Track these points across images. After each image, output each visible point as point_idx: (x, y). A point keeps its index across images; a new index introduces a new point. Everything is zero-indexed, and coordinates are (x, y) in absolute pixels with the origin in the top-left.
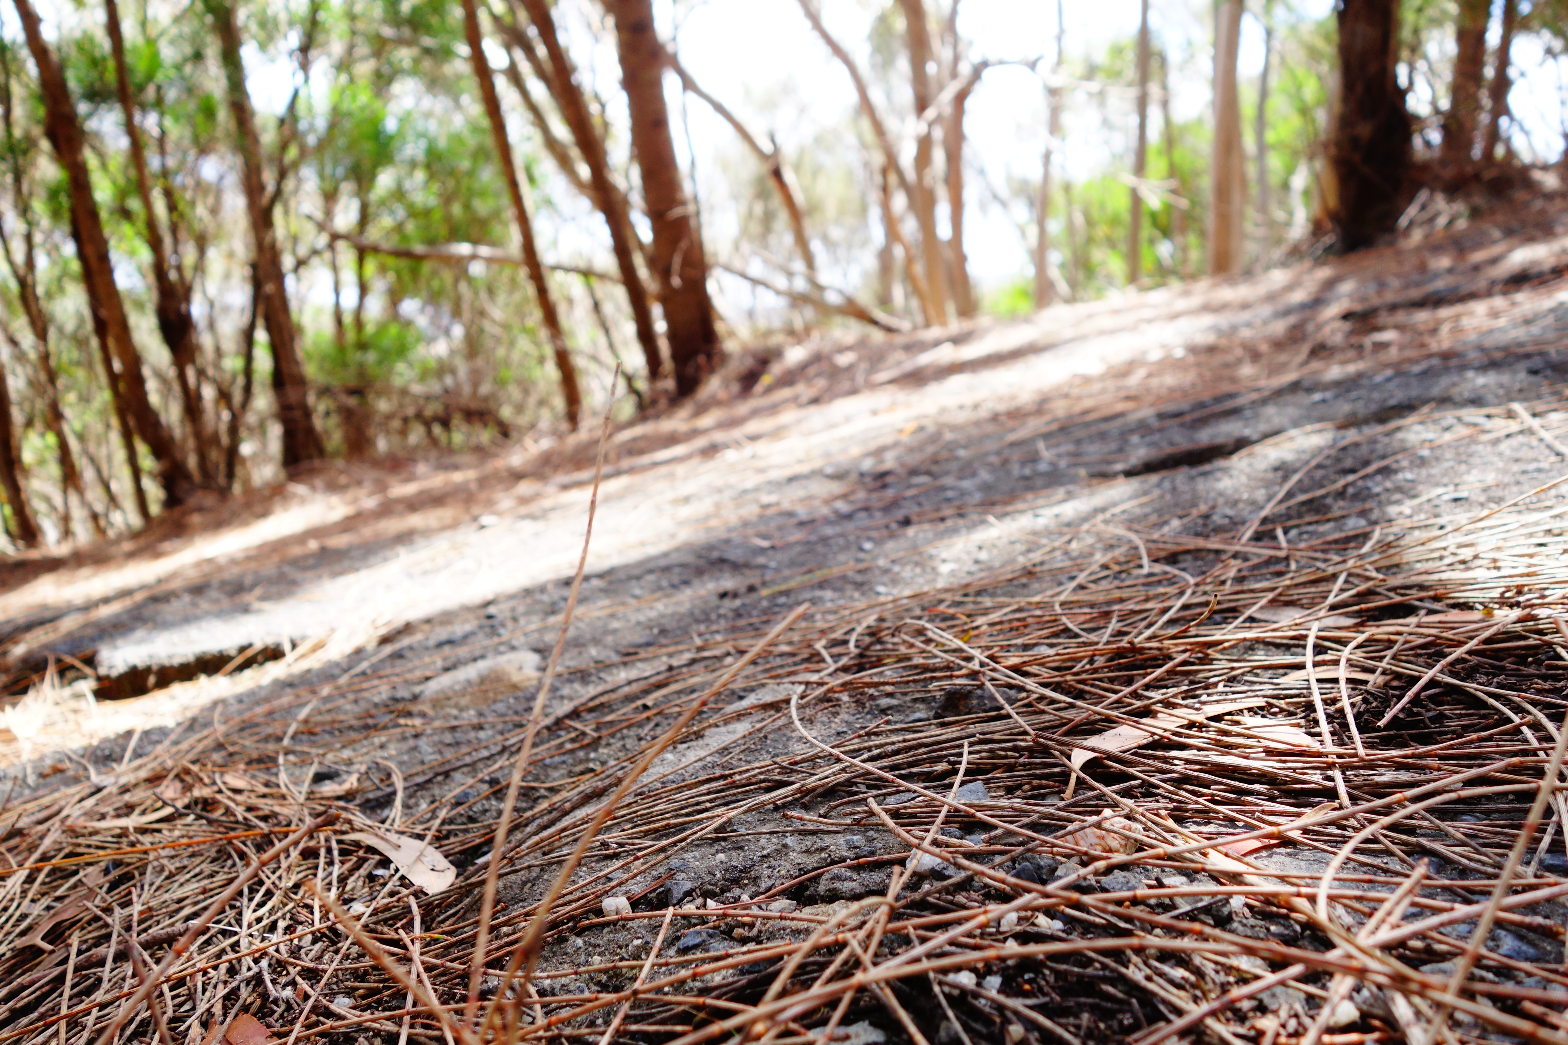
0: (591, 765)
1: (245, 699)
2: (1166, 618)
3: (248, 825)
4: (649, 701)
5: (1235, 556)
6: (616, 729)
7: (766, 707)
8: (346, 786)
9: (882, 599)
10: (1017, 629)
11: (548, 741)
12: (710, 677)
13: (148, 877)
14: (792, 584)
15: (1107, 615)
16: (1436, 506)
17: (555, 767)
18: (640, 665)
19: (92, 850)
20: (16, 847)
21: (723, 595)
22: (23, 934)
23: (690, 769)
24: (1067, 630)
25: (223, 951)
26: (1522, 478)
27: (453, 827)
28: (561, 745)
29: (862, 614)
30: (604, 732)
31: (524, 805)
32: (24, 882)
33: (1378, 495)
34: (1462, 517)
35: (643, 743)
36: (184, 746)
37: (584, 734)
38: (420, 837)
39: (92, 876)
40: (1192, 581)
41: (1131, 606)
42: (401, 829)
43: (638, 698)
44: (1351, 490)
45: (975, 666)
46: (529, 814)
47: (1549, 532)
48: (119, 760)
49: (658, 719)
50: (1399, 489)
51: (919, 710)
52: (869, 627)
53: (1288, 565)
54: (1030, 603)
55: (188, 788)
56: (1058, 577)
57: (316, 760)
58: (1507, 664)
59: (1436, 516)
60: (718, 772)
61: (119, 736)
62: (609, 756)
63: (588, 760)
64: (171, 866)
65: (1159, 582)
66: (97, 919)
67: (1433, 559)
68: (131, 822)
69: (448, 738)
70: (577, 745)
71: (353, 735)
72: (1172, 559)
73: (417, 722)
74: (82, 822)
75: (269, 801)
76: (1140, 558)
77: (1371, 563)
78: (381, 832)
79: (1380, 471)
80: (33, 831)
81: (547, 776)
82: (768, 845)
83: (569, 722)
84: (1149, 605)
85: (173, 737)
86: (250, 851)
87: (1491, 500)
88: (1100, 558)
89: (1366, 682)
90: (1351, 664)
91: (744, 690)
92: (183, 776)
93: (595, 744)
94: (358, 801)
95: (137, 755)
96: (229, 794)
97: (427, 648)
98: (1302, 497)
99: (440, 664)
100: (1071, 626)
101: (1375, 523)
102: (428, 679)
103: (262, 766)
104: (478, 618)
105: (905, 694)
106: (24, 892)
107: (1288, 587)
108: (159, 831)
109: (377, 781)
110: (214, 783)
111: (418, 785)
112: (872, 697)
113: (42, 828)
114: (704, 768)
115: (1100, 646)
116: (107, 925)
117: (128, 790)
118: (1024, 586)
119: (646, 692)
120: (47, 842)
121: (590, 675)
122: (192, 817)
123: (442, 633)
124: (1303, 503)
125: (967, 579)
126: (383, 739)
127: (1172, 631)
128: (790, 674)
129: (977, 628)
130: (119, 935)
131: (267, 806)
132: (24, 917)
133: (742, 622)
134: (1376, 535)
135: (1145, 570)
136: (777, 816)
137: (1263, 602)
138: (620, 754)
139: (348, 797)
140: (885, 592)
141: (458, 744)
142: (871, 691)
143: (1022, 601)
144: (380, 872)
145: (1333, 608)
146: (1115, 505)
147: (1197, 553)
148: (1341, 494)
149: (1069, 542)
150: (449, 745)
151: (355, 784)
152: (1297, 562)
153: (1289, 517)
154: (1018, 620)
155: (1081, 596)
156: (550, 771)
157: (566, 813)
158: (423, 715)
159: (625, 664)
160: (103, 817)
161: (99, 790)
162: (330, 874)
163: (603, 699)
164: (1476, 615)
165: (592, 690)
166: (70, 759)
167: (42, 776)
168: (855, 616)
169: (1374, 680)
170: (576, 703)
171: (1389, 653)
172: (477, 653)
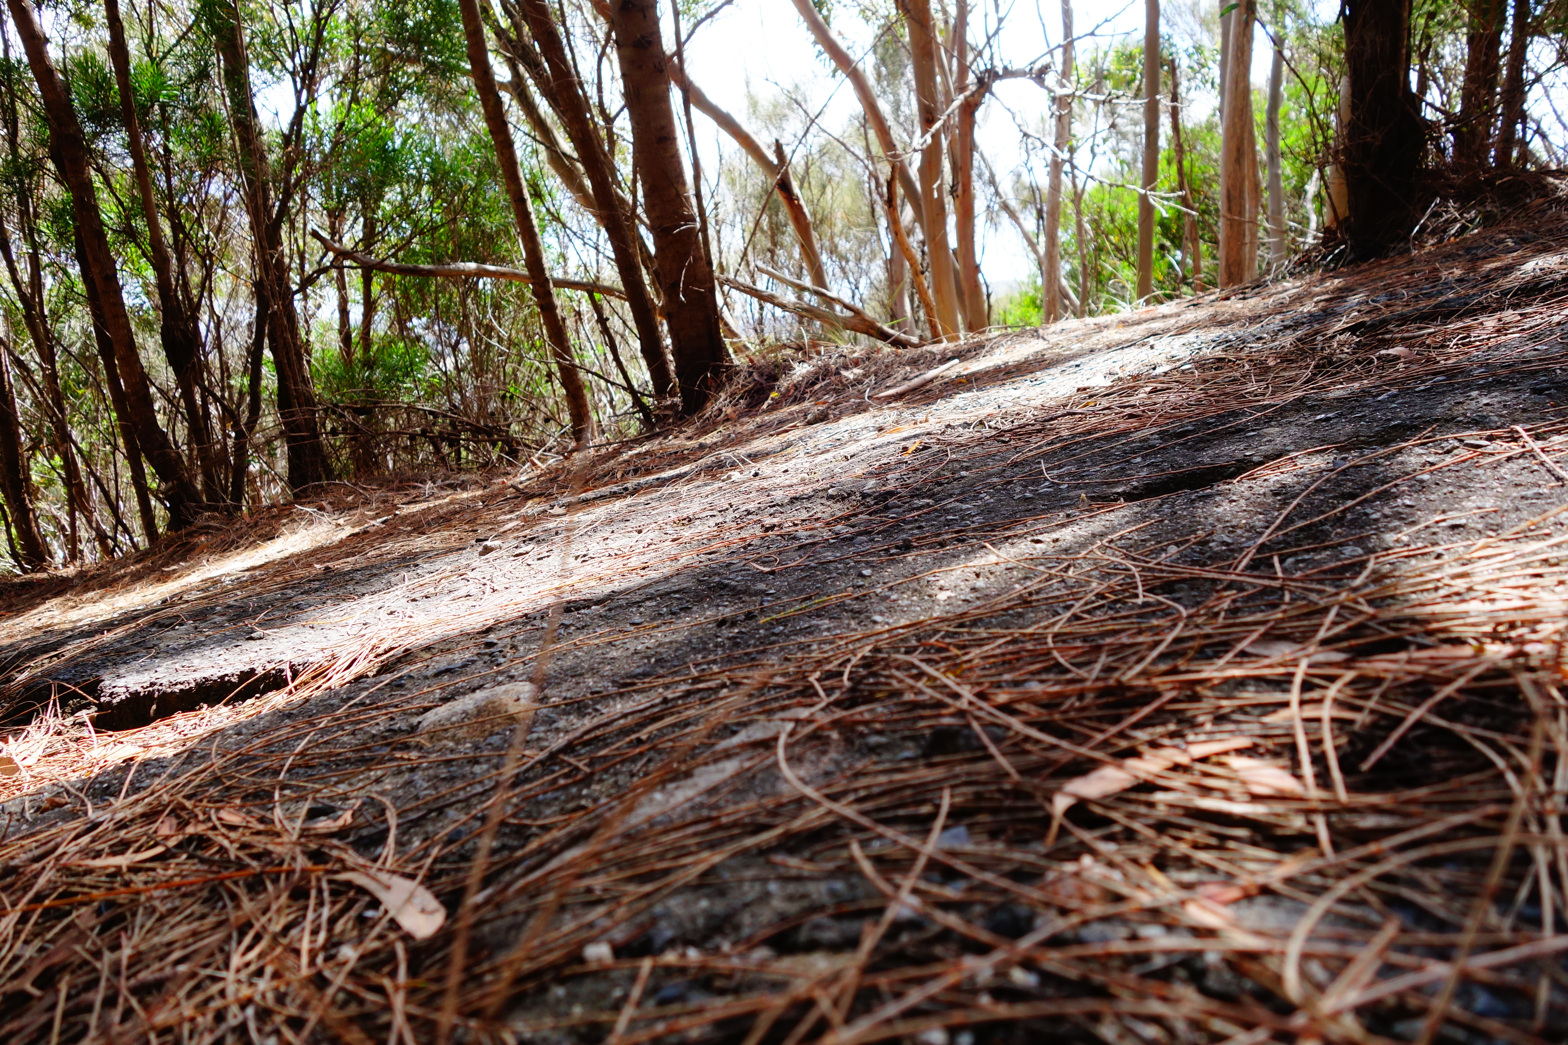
0: (583, 802)
1: (244, 731)
2: (1155, 653)
3: (240, 865)
4: (643, 735)
5: (1231, 585)
6: (608, 765)
7: (756, 745)
8: (340, 822)
9: (878, 628)
10: (1010, 662)
11: (542, 776)
12: (704, 710)
13: (139, 920)
14: (790, 611)
15: (1098, 649)
16: (1434, 533)
17: (548, 804)
18: (637, 697)
19: (86, 890)
20: (12, 885)
21: (721, 623)
22: (14, 977)
23: (679, 810)
24: (1058, 664)
25: (211, 998)
26: (1522, 504)
27: (444, 866)
28: (555, 780)
29: (858, 645)
30: (598, 767)
31: (516, 843)
32: (17, 923)
33: (1376, 520)
34: (1459, 545)
35: (635, 779)
36: (182, 780)
37: (577, 769)
38: (412, 877)
39: (83, 916)
40: (1185, 613)
41: (1124, 639)
42: (394, 867)
43: (634, 732)
44: (1349, 516)
45: (963, 704)
46: (519, 853)
47: (1546, 561)
48: (116, 794)
49: (652, 754)
50: (1398, 516)
51: (908, 749)
52: (864, 658)
53: (1283, 596)
54: (1024, 635)
55: (182, 825)
56: (1054, 606)
57: (310, 797)
58: (1496, 702)
59: (1436, 544)
60: (705, 813)
61: (118, 769)
62: (601, 792)
63: (580, 797)
64: (162, 908)
65: (1153, 613)
66: (85, 963)
67: (1427, 590)
68: (123, 861)
69: (443, 772)
70: (570, 781)
71: (350, 769)
72: (1168, 587)
73: (414, 755)
74: (75, 860)
75: (262, 839)
76: (1136, 588)
77: (1363, 596)
78: (373, 871)
79: (1378, 496)
80: (29, 869)
81: (540, 813)
82: (751, 891)
83: (562, 756)
84: (1140, 639)
85: (170, 770)
86: (241, 891)
87: (1489, 527)
88: (1096, 586)
89: (1351, 722)
90: (1337, 702)
91: (739, 724)
92: (177, 811)
93: (587, 781)
94: (351, 839)
95: (135, 789)
96: (223, 830)
97: (426, 678)
98: (1301, 524)
99: (438, 694)
100: (1061, 660)
101: (1373, 551)
102: (427, 709)
103: (258, 802)
104: (477, 645)
105: (894, 731)
106: (17, 934)
107: (1282, 620)
108: (153, 870)
109: (370, 818)
110: (209, 819)
111: (411, 821)
112: (862, 735)
113: (37, 866)
114: (692, 808)
115: (1088, 684)
116: (95, 970)
117: (125, 826)
118: (1020, 615)
119: (641, 725)
120: (42, 881)
121: (586, 706)
122: (184, 856)
123: (442, 662)
124: (1301, 529)
125: (965, 608)
126: (379, 773)
127: (1163, 667)
128: (783, 708)
129: (970, 661)
130: (108, 980)
131: (261, 843)
132: (16, 959)
133: (738, 652)
134: (1371, 565)
135: (1140, 601)
136: (761, 860)
137: (1255, 636)
138: (613, 791)
139: (342, 833)
140: (882, 622)
141: (452, 779)
142: (861, 728)
143: (1017, 632)
144: (370, 913)
145: (1324, 642)
146: (1114, 530)
147: (1193, 583)
148: (1339, 520)
149: (1066, 569)
150: (444, 779)
151: (349, 820)
152: (1291, 592)
153: (1288, 545)
154: (1012, 653)
155: (1076, 628)
156: (542, 807)
157: (553, 855)
158: (419, 747)
159: (621, 695)
160: (98, 855)
161: (96, 825)
162: (320, 916)
163: (598, 733)
164: (1467, 651)
165: (587, 723)
166: (68, 792)
167: (39, 810)
168: (851, 647)
169: (1361, 718)
170: (570, 736)
171: (1377, 692)
172: (476, 683)
